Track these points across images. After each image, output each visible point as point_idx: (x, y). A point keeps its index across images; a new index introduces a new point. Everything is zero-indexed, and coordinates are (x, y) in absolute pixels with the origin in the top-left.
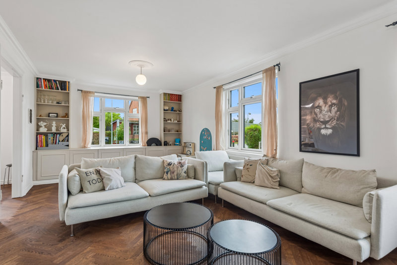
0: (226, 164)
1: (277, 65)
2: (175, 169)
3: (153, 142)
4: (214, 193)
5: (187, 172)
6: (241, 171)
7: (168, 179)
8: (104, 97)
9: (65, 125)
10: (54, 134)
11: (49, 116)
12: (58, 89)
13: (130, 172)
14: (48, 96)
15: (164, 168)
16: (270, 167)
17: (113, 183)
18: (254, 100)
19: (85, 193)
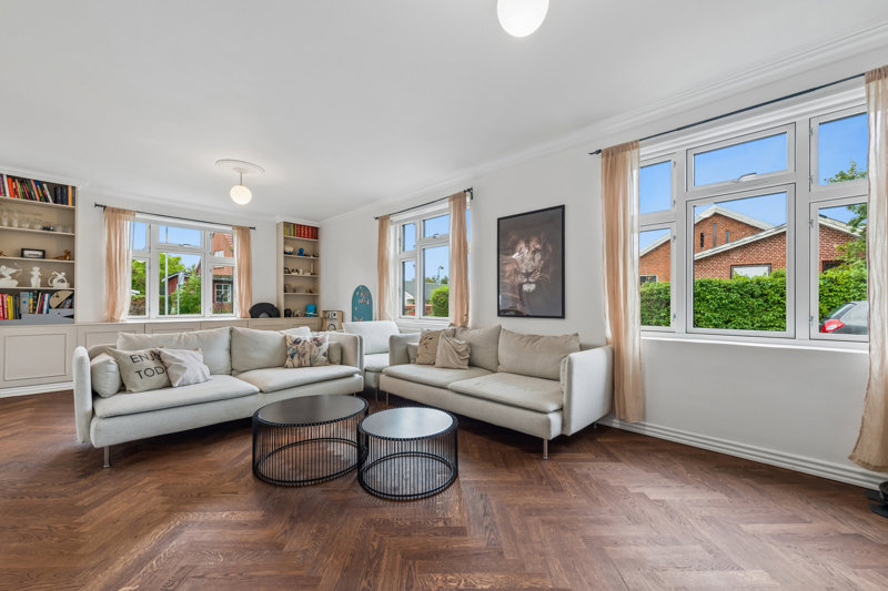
0: (393, 339)
1: (469, 190)
2: (307, 349)
3: (261, 310)
4: (374, 385)
5: (328, 354)
6: (415, 348)
7: (294, 367)
8: (156, 222)
9: (63, 274)
10: (36, 293)
11: (22, 256)
12: (47, 201)
13: (221, 357)
14: (19, 212)
15: (287, 348)
16: (458, 339)
17: (188, 375)
18: (437, 240)
19: (131, 392)
